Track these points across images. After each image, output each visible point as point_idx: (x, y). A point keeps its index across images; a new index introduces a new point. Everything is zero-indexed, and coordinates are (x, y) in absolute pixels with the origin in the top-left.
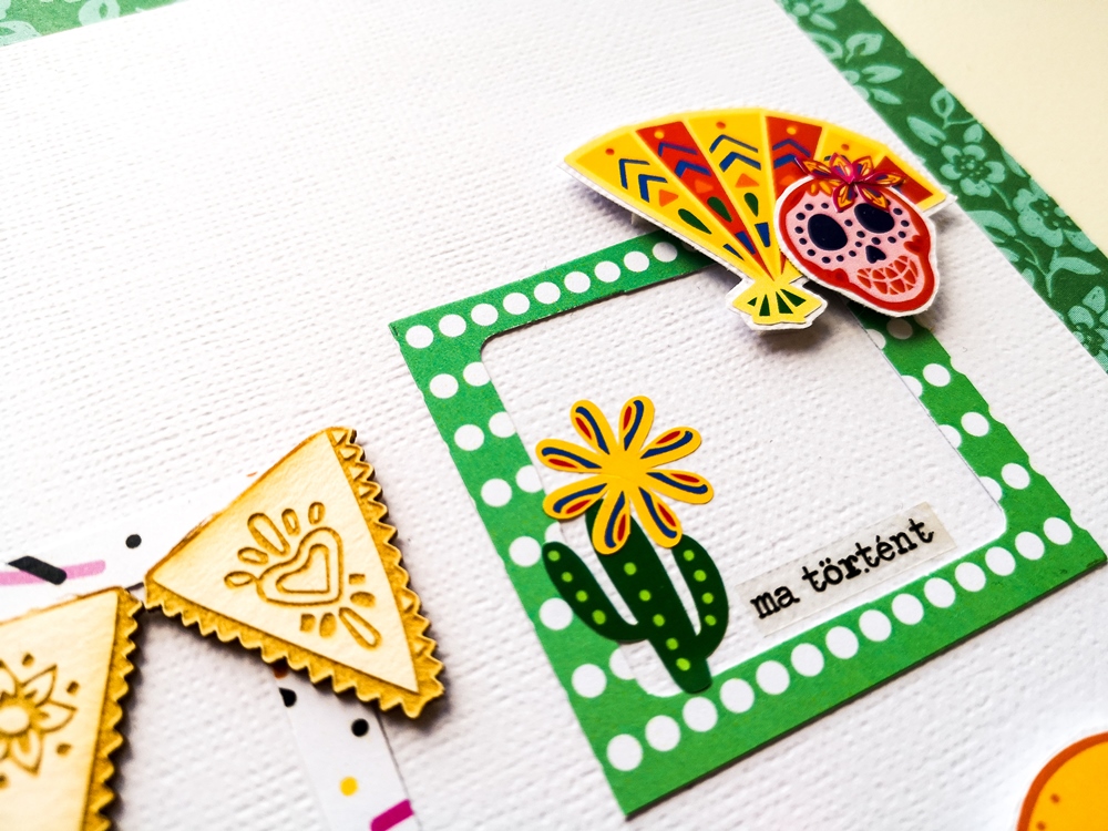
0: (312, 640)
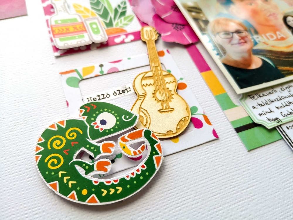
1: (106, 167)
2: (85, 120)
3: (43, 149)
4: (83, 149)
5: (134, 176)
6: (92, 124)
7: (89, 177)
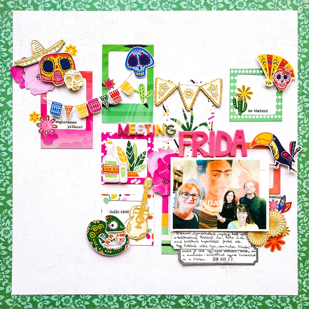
0: (212, 97)
1: (109, 243)
2: (106, 222)
3: (90, 229)
4: (103, 234)
5: (117, 249)
6: (108, 225)
7: (102, 244)
